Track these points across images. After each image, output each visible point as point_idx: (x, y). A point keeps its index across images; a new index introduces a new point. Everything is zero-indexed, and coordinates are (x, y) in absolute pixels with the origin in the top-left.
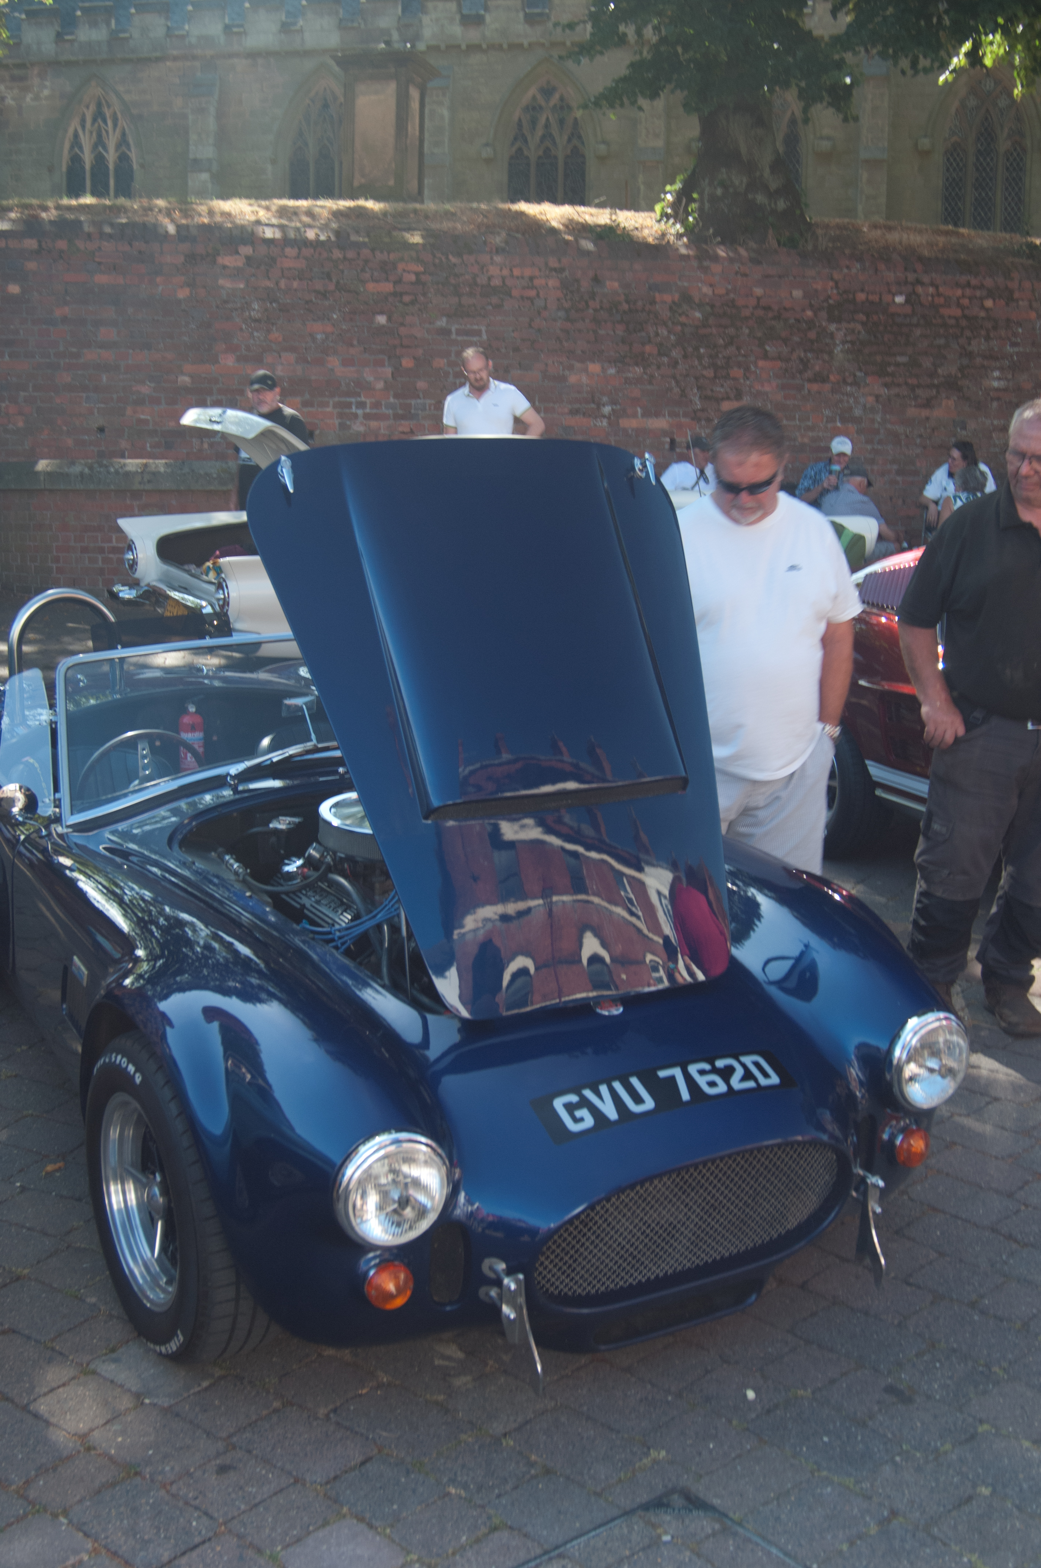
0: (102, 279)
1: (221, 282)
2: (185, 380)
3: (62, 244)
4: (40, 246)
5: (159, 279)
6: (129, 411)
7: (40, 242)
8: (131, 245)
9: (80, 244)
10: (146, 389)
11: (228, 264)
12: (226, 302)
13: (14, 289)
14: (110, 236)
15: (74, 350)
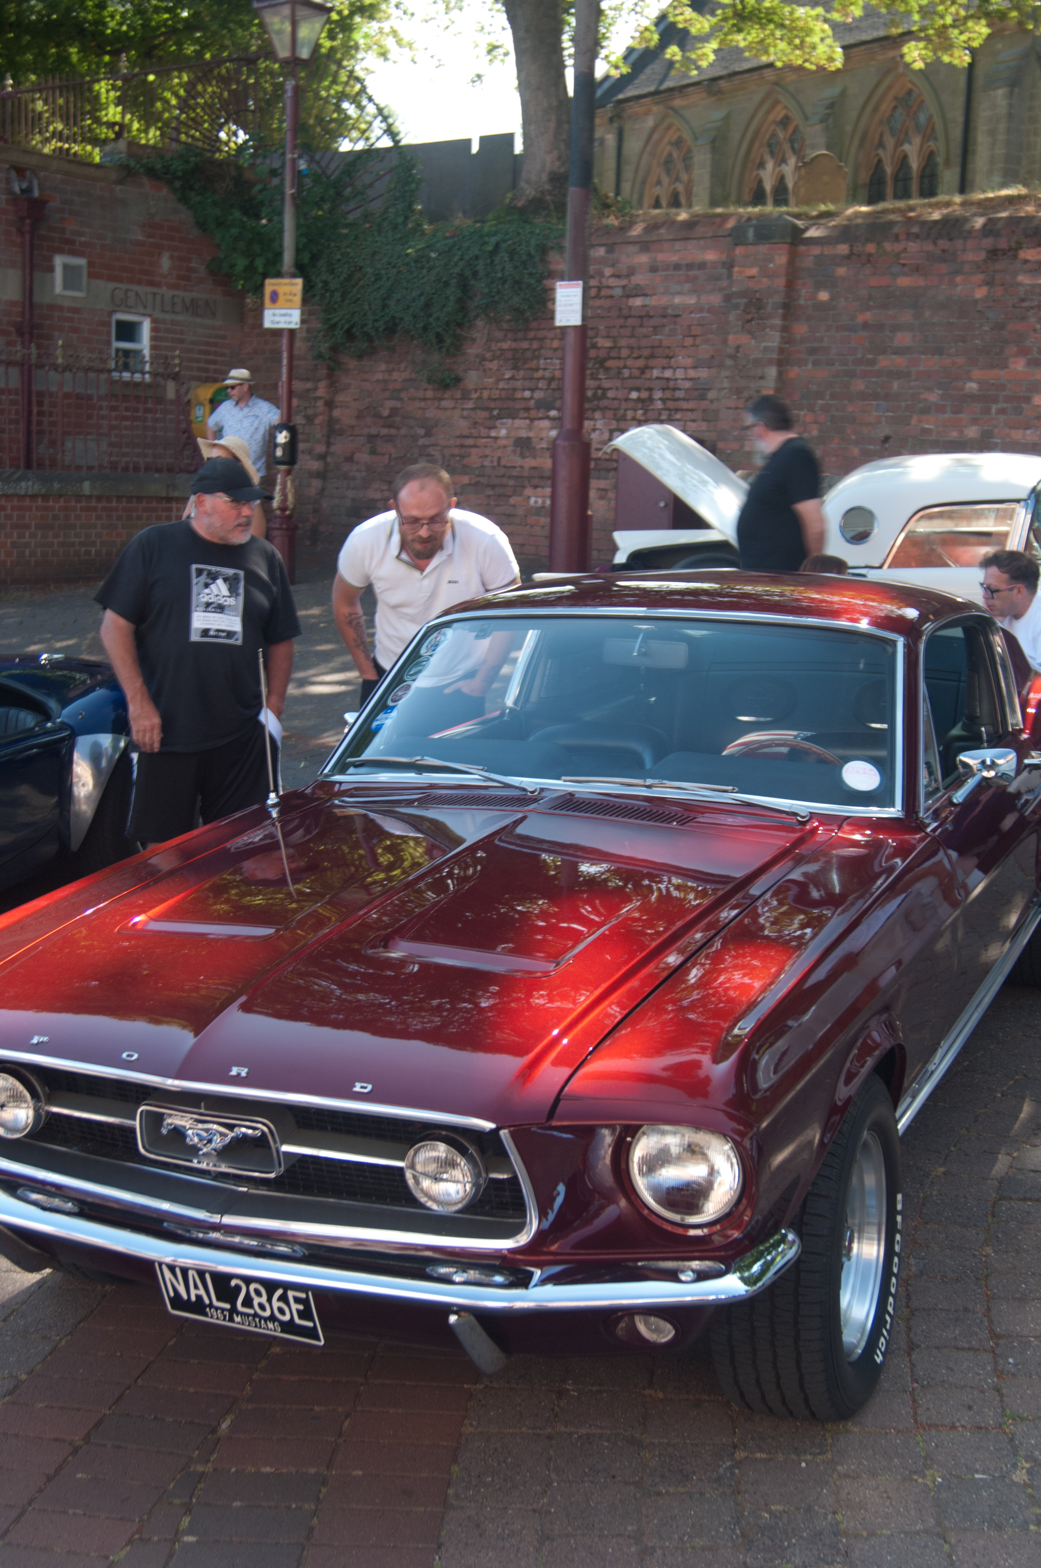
0: (904, 281)
1: (1021, 278)
2: (972, 386)
3: (871, 248)
4: (851, 250)
5: (958, 279)
6: (914, 421)
7: (851, 246)
8: (935, 244)
9: (888, 246)
10: (933, 397)
11: (1029, 258)
12: (1023, 300)
13: (824, 296)
14: (917, 236)
15: (870, 356)
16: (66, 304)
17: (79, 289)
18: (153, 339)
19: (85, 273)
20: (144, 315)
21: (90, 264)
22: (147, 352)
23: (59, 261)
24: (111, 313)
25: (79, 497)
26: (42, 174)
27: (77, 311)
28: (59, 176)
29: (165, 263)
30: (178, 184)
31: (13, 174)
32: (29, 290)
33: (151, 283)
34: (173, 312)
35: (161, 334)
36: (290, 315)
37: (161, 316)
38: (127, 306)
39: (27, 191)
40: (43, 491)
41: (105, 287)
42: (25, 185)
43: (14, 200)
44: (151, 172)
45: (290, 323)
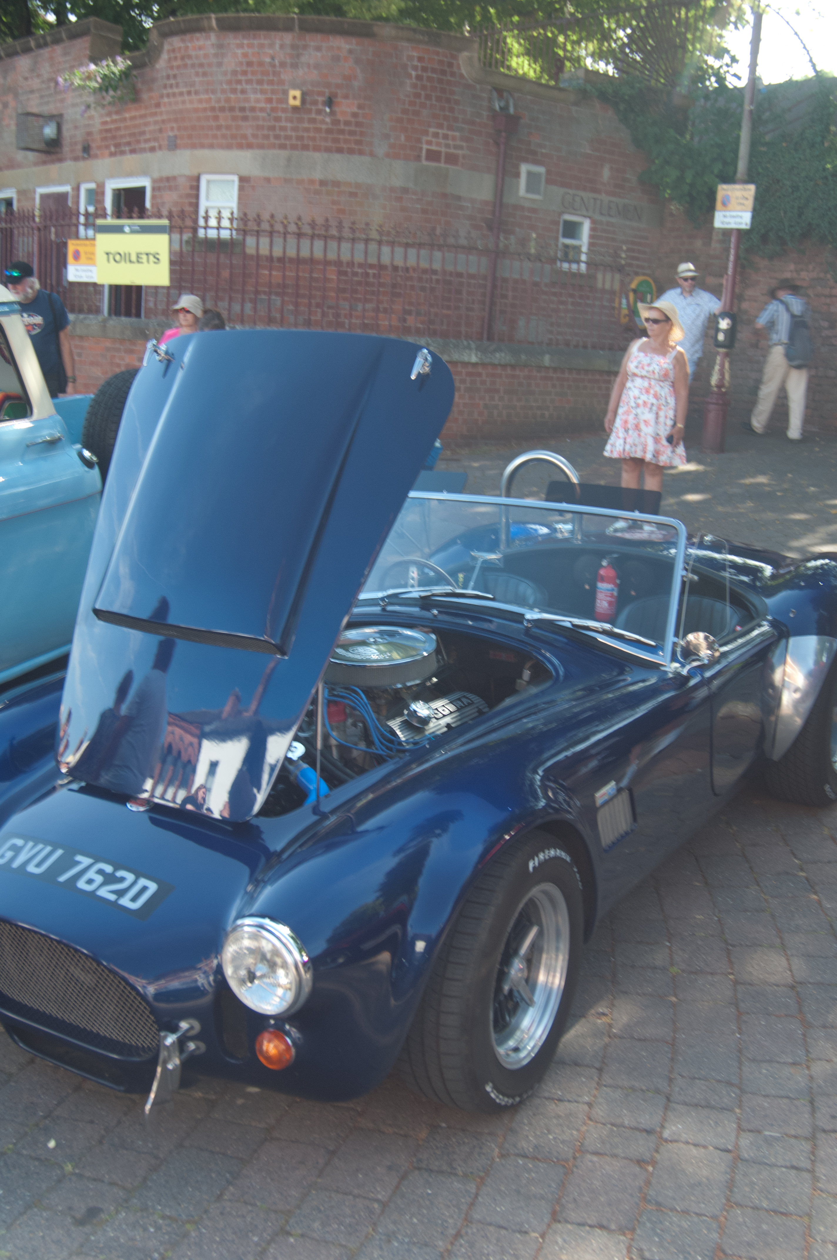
16: (527, 204)
17: (538, 193)
18: (591, 237)
19: (543, 179)
20: (585, 216)
21: (548, 172)
22: (584, 249)
23: (524, 168)
24: (561, 214)
25: (540, 368)
26: (516, 95)
27: (534, 211)
28: (529, 97)
29: (606, 173)
30: (622, 107)
31: (495, 94)
32: (500, 191)
33: (594, 190)
34: (610, 215)
35: (599, 234)
36: (741, 217)
37: (597, 217)
38: (574, 209)
39: (504, 109)
40: (513, 362)
41: (558, 191)
42: (502, 104)
43: (494, 115)
44: (603, 96)
45: (741, 223)
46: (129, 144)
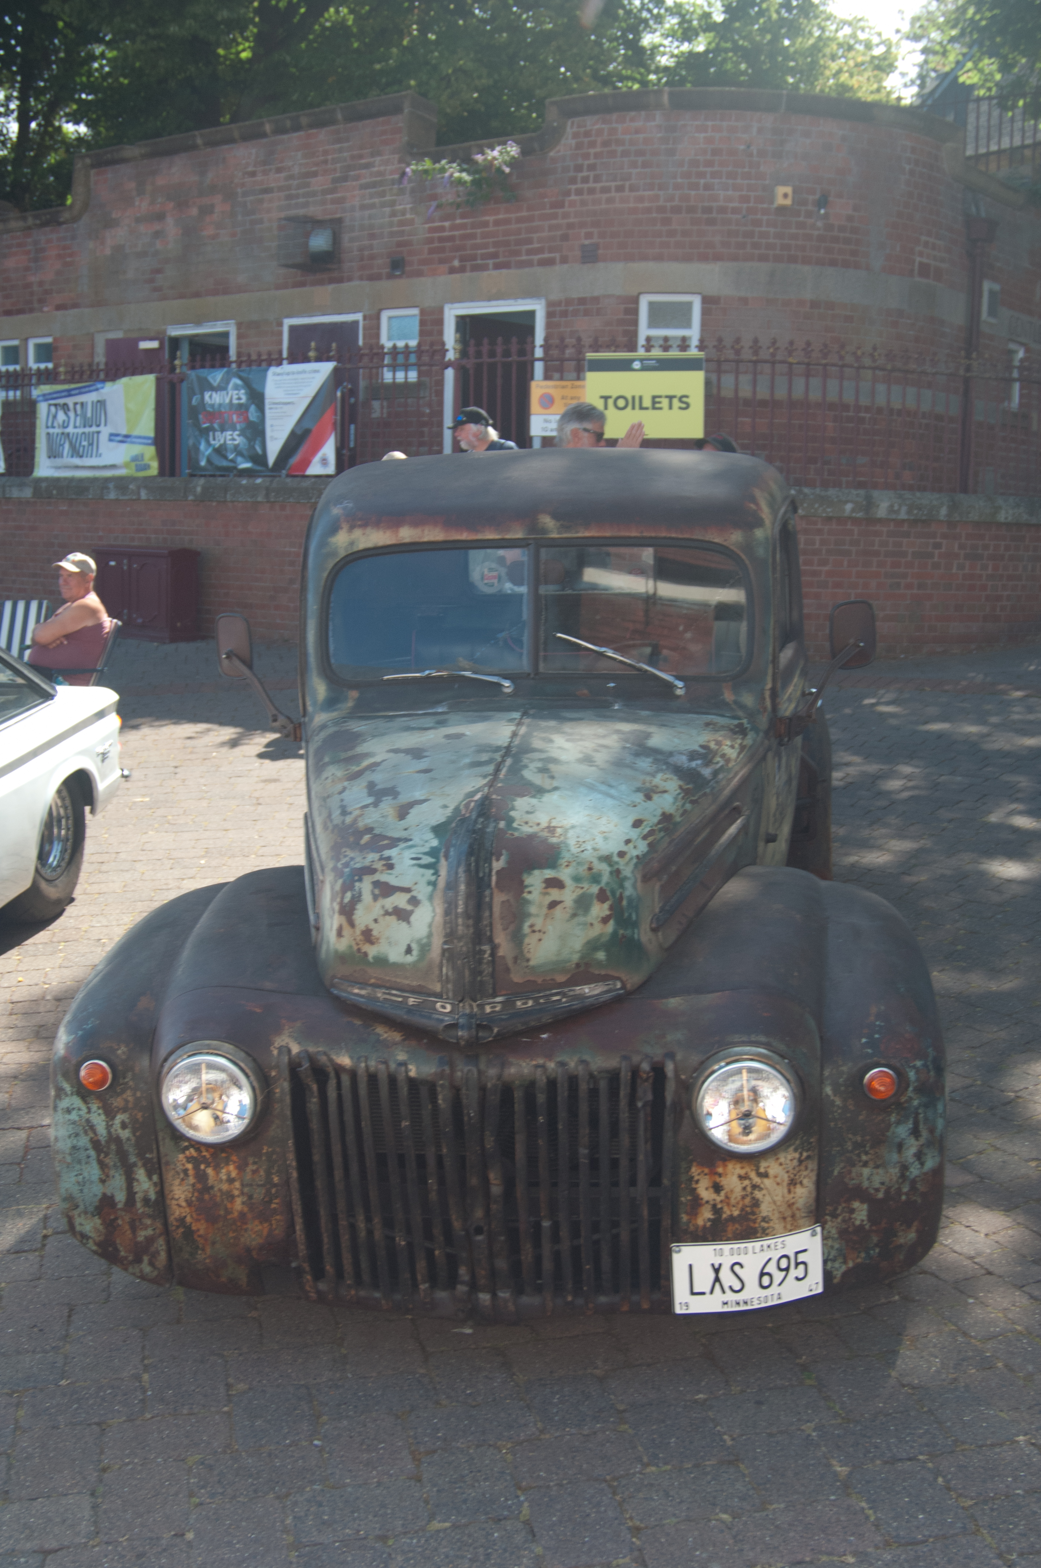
16: (987, 330)
17: (994, 315)
19: (999, 299)
21: (1000, 291)
23: (985, 286)
24: (1008, 341)
26: (981, 196)
27: (990, 337)
28: (989, 200)
29: (1038, 291)
31: (970, 194)
32: (971, 316)
33: (1029, 312)
37: (1032, 344)
38: (1017, 335)
39: (977, 213)
41: (1007, 314)
43: (967, 220)
46: (495, 255)
